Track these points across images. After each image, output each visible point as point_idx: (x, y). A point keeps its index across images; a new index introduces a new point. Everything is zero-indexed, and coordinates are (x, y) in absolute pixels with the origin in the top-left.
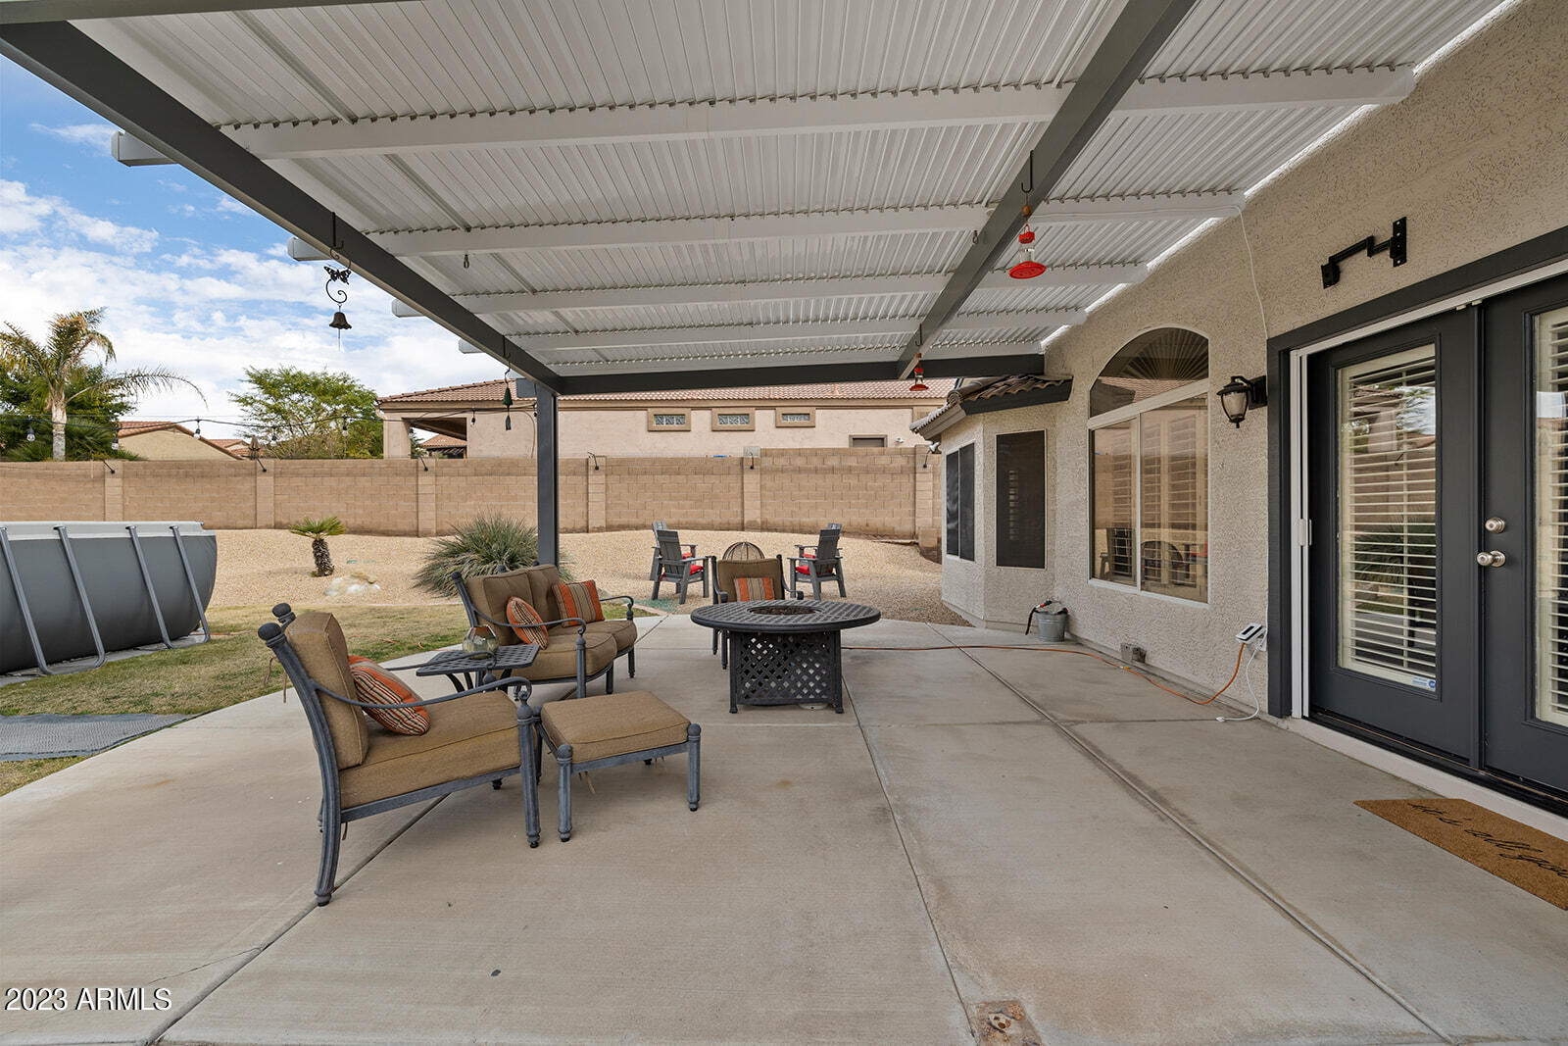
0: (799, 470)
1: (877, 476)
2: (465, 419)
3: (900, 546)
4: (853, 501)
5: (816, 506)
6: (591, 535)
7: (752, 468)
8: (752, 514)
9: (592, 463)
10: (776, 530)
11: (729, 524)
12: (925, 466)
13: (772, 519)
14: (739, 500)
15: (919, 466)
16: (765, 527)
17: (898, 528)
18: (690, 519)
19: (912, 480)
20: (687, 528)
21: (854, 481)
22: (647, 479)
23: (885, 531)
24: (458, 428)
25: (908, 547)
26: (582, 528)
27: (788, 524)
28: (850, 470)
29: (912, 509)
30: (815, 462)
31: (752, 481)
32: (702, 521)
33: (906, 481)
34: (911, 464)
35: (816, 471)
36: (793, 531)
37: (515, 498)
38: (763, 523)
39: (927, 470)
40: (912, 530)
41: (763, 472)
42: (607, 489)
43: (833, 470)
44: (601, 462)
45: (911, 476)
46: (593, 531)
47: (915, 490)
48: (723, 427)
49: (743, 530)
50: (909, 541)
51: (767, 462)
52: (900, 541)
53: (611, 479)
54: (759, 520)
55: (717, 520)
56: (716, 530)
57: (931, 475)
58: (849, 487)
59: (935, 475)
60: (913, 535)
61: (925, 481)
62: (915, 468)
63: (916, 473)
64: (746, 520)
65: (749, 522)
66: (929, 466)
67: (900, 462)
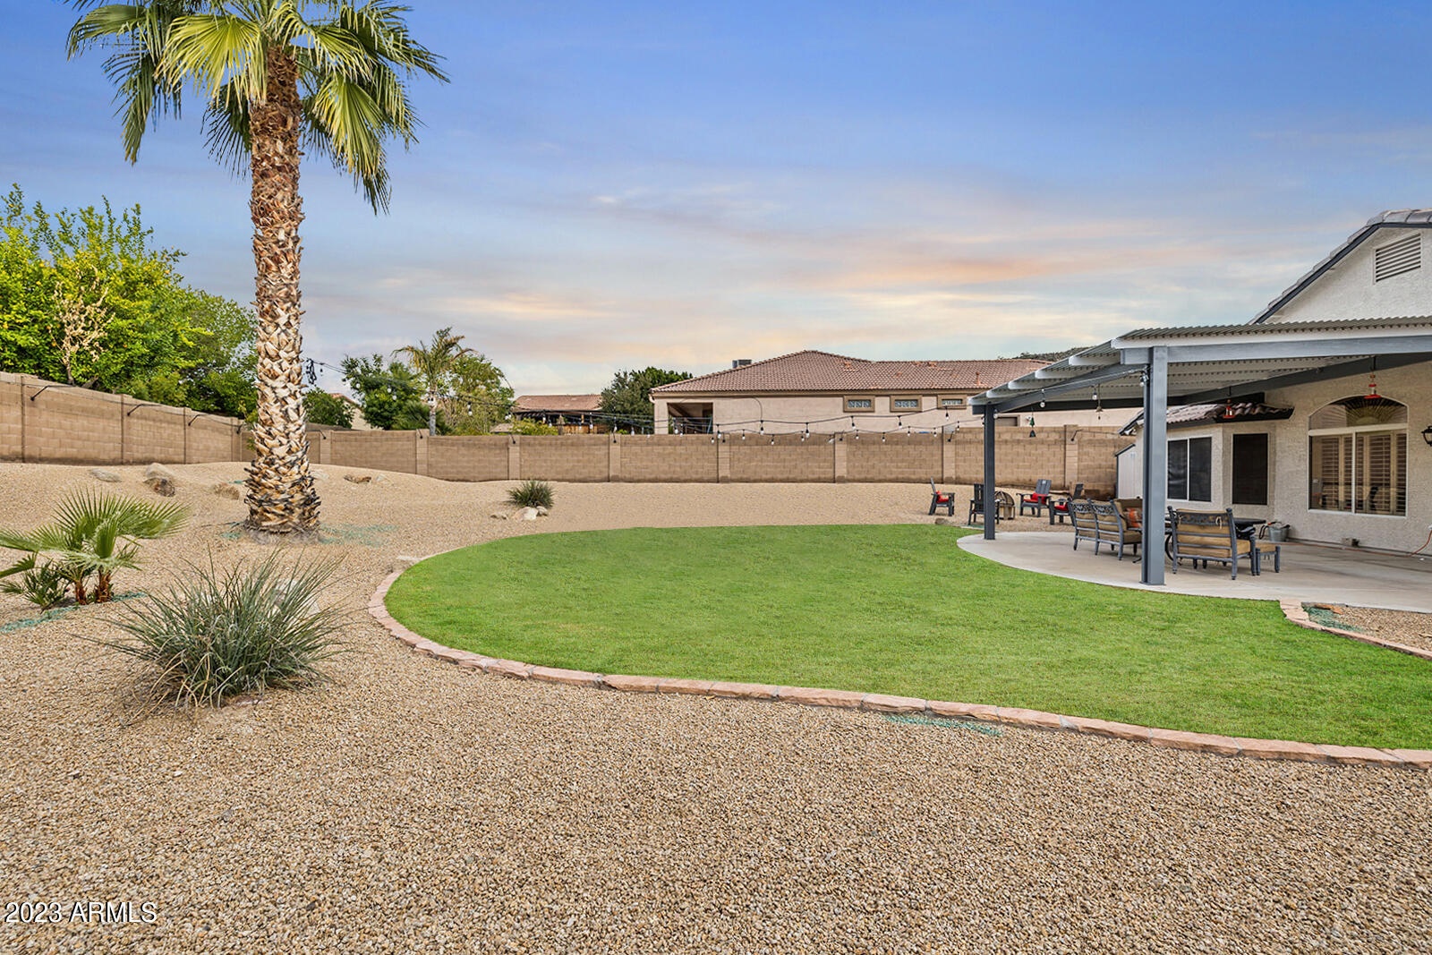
1: (1038, 446)
2: (712, 403)
3: (1056, 495)
4: (1021, 464)
7: (949, 441)
8: (949, 472)
9: (838, 437)
10: (965, 484)
12: (1073, 440)
13: (963, 476)
14: (940, 463)
15: (1069, 440)
16: (958, 482)
17: (1052, 483)
18: (906, 476)
19: (1063, 449)
21: (1021, 450)
22: (873, 448)
26: (829, 478)
29: (1062, 469)
31: (949, 449)
32: (913, 477)
33: (1058, 450)
34: (1063, 438)
38: (956, 478)
39: (1074, 442)
40: (1063, 484)
41: (954, 443)
42: (848, 455)
44: (844, 436)
45: (1063, 446)
47: (1065, 457)
49: (942, 483)
50: (1061, 492)
51: (959, 437)
52: (1055, 491)
53: (851, 447)
54: (954, 477)
55: (925, 476)
56: (924, 483)
57: (1077, 446)
58: (1018, 454)
59: (1079, 445)
60: (1063, 488)
61: (1072, 451)
62: (1065, 441)
63: (1065, 444)
64: (945, 477)
65: (947, 478)
66: (1076, 439)
67: (1054, 436)
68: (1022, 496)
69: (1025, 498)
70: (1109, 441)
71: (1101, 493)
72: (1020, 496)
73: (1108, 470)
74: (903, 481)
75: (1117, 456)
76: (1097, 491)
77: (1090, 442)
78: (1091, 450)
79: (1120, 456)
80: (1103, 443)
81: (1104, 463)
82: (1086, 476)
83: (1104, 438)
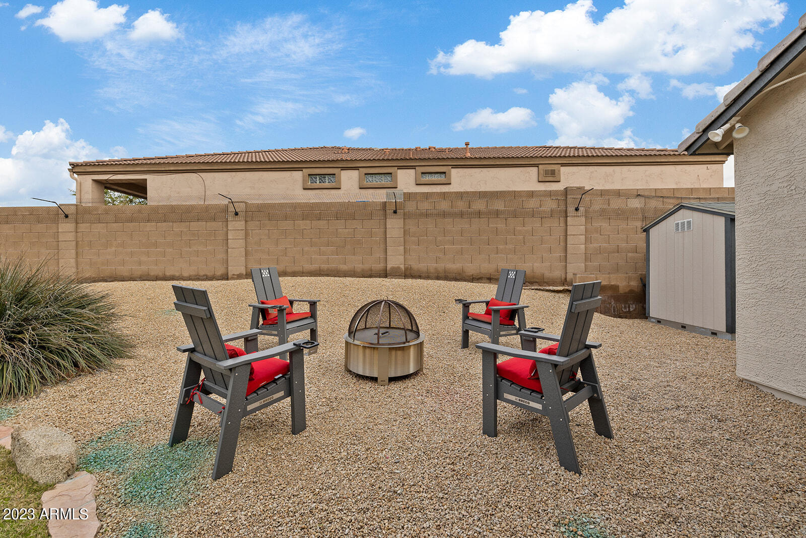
0: (444, 215)
1: (526, 219)
2: (146, 180)
3: (553, 294)
4: (501, 247)
5: (461, 252)
6: (231, 282)
7: (395, 212)
8: (396, 260)
9: (231, 209)
10: (420, 277)
11: (371, 270)
12: (577, 209)
13: (416, 266)
14: (382, 246)
15: (571, 209)
16: (408, 274)
17: (547, 274)
18: (333, 266)
19: (562, 224)
20: (328, 275)
21: (501, 226)
22: (286, 225)
23: (534, 278)
24: (139, 189)
25: (561, 295)
26: (222, 275)
27: (432, 270)
28: (497, 213)
29: (563, 255)
30: (461, 205)
31: (394, 225)
32: (344, 267)
33: (556, 225)
34: (562, 207)
35: (462, 215)
36: (438, 278)
37: (156, 245)
38: (406, 269)
39: (579, 213)
40: (563, 276)
41: (406, 216)
42: (247, 235)
43: (479, 214)
44: (240, 207)
45: (562, 219)
46: (233, 279)
47: (566, 235)
48: (369, 184)
49: (386, 277)
50: (561, 288)
51: (411, 207)
52: (551, 288)
53: (252, 225)
54: (402, 267)
55: (359, 267)
56: (358, 277)
57: (583, 219)
58: (497, 232)
59: (586, 217)
60: (564, 282)
61: (577, 226)
62: (566, 211)
63: (567, 217)
64: (389, 267)
65: (393, 268)
66: (581, 209)
67: (550, 205)
68: (466, 306)
69: (473, 309)
70: (633, 211)
71: (621, 291)
72: (461, 306)
73: (630, 254)
74: (328, 274)
75: (646, 231)
76: (615, 288)
77: (603, 213)
78: (604, 225)
79: (652, 231)
80: (623, 215)
81: (623, 245)
82: (596, 264)
83: (624, 206)
